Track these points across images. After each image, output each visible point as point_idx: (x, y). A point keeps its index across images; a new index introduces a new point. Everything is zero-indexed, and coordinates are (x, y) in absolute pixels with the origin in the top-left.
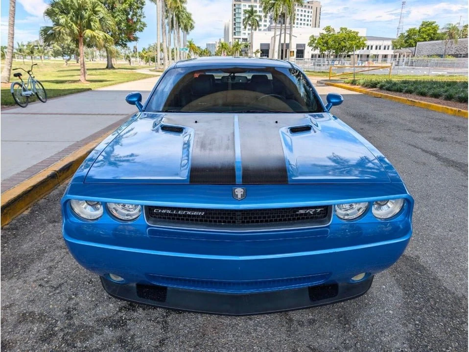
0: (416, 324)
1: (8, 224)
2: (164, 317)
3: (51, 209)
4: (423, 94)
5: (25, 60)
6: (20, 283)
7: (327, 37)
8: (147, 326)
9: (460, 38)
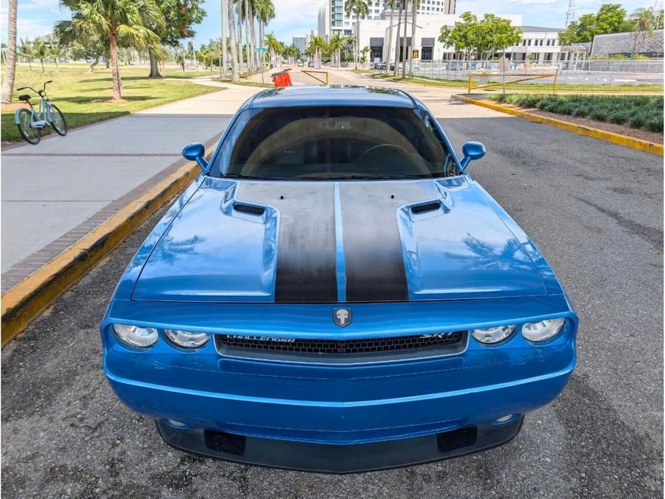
0: (582, 478)
1: (22, 332)
2: (242, 472)
3: (81, 307)
4: (600, 119)
5: (32, 64)
6: (44, 422)
7: (466, 28)
8: (220, 485)
9: (655, 29)
